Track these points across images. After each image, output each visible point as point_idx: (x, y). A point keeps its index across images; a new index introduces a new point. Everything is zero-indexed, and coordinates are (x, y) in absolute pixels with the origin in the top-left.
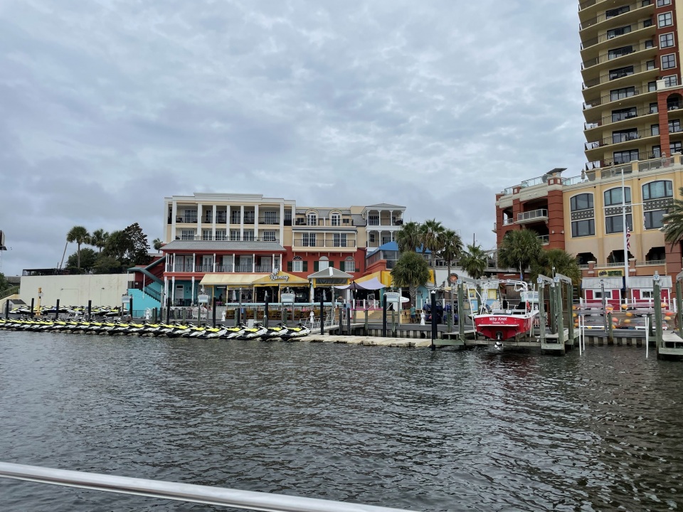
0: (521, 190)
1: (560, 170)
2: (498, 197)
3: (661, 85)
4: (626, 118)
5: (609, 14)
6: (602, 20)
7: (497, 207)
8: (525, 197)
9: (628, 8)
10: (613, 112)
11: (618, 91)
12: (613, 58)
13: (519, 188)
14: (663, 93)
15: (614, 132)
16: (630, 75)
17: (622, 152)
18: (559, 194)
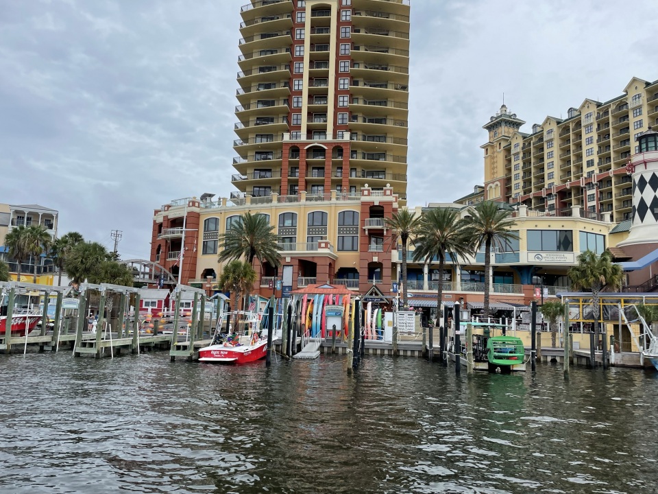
0: (170, 208)
1: (211, 196)
2: (156, 212)
3: (286, 137)
4: (264, 159)
5: (262, 70)
6: (256, 73)
7: (155, 221)
8: (172, 215)
9: (275, 68)
10: (256, 153)
11: (262, 136)
12: (261, 107)
13: (169, 206)
14: (287, 144)
15: (255, 170)
16: (271, 124)
17: (259, 187)
18: (198, 216)
